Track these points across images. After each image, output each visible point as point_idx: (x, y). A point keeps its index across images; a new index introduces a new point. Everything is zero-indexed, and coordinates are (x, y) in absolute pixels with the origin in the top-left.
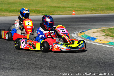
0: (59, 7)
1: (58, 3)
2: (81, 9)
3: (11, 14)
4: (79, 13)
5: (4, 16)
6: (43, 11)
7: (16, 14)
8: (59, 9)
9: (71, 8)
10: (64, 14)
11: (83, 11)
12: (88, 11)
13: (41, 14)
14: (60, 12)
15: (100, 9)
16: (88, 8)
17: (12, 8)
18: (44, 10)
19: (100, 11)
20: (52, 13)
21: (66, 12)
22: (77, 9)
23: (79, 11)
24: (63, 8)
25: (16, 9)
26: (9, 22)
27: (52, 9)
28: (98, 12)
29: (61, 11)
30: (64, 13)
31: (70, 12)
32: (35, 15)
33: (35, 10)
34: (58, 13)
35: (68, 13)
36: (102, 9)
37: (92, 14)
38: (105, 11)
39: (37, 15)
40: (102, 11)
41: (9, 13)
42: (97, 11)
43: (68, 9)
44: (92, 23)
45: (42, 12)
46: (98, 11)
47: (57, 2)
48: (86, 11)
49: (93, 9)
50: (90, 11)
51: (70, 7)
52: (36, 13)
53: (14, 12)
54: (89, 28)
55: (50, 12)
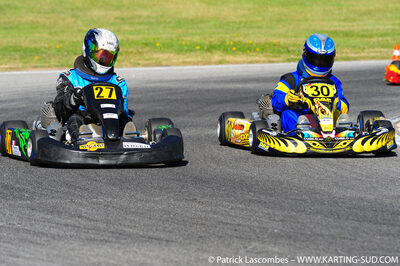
0: (346, 35)
1: (345, 20)
3: (181, 58)
5: (159, 65)
6: (291, 49)
8: (346, 39)
9: (389, 38)
10: (364, 58)
13: (284, 56)
17: (189, 38)
21: (371, 50)
24: (363, 36)
25: (204, 41)
26: (171, 85)
29: (354, 47)
30: (363, 54)
31: (382, 50)
32: (264, 62)
33: (266, 43)
34: (344, 55)
35: (375, 54)
39: (270, 62)
41: (178, 54)
43: (380, 39)
45: (289, 51)
47: (342, 18)
51: (387, 34)
52: (268, 54)
53: (195, 51)
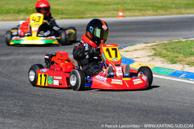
2: (138, 7)
4: (132, 14)
6: (64, 12)
7: (11, 18)
11: (141, 10)
12: (149, 10)
14: (95, 13)
15: (173, 6)
16: (151, 4)
17: (7, 6)
18: (66, 10)
19: (173, 10)
20: (79, 14)
21: (108, 12)
22: (129, 8)
23: (132, 11)
25: (16, 8)
27: (82, 8)
28: (169, 13)
29: (99, 11)
30: (103, 15)
31: (114, 12)
35: (112, 15)
36: (178, 7)
37: (157, 15)
38: (183, 11)
40: (176, 10)
42: (166, 10)
44: (145, 33)
45: (63, 13)
46: (168, 10)
48: (145, 10)
49: (160, 7)
50: (153, 10)
54: (134, 42)
55: (77, 14)
